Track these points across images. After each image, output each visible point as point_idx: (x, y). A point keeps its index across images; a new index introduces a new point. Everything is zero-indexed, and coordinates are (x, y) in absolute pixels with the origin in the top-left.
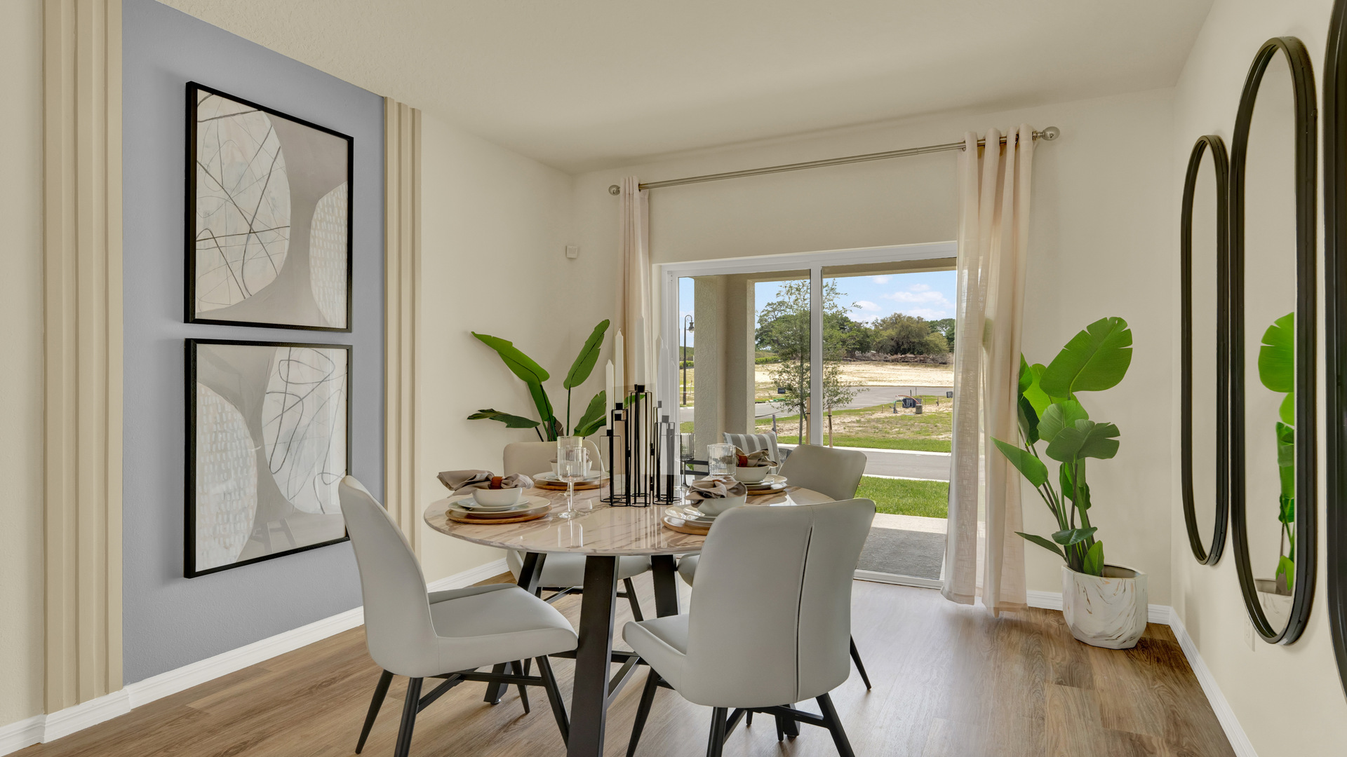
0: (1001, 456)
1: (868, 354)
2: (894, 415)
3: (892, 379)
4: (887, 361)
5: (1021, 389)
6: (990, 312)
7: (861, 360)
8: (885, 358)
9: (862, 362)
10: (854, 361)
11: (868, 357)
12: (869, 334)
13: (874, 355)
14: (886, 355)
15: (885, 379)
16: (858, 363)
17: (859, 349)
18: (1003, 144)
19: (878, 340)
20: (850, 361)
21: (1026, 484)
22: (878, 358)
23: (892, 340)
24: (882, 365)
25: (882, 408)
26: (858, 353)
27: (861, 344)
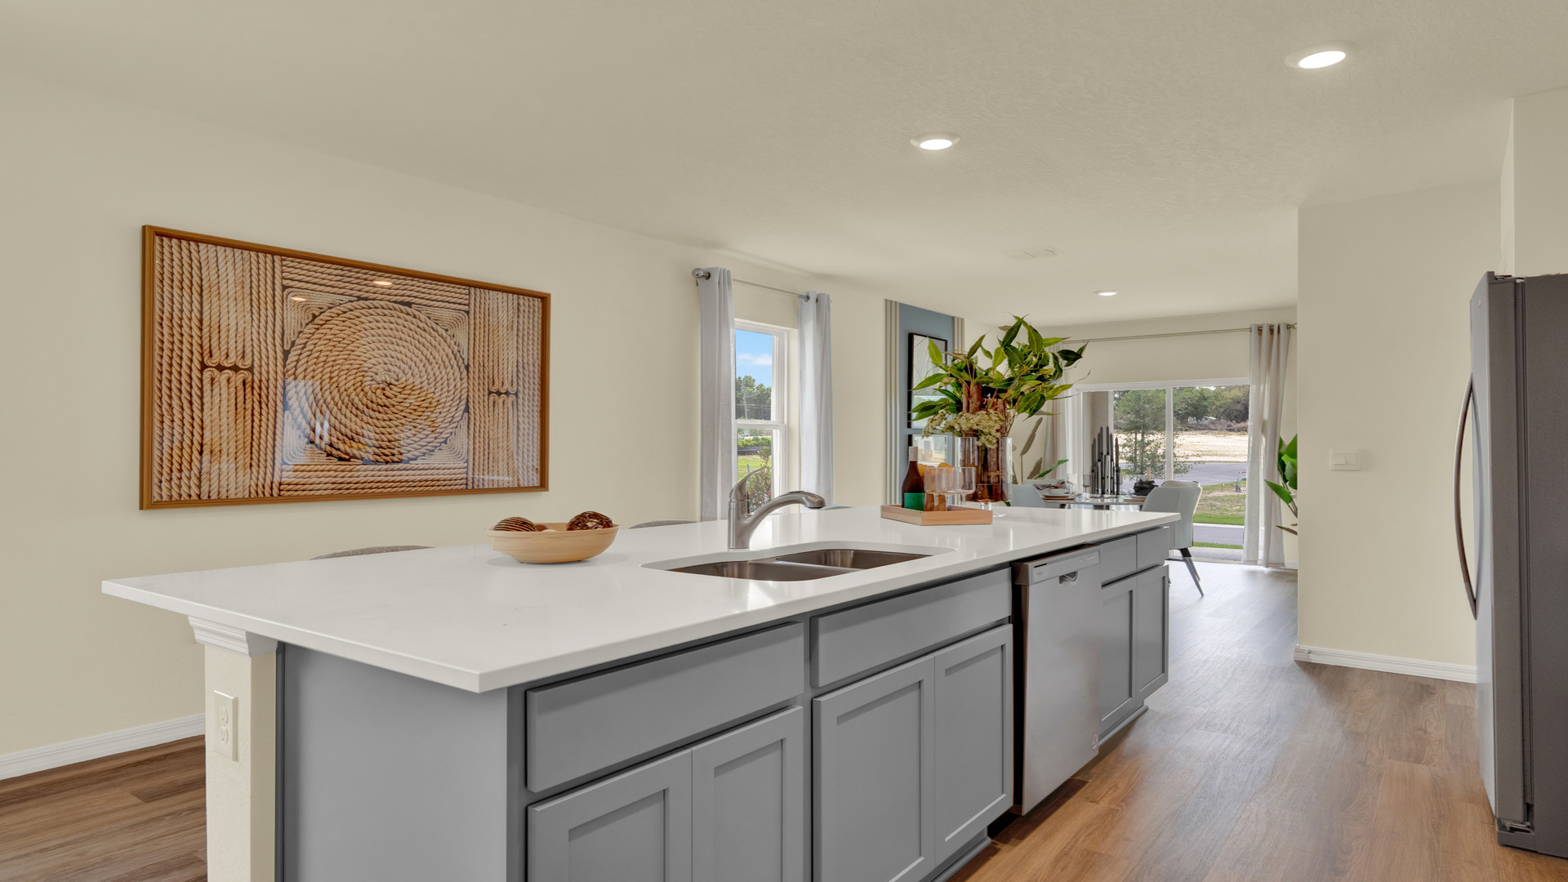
0: (1269, 489)
1: (1204, 422)
2: (1236, 494)
3: (1238, 454)
4: (1230, 430)
5: (1280, 456)
6: (1266, 416)
7: (1196, 429)
8: (1229, 426)
9: (1198, 432)
10: (1186, 430)
11: (1205, 426)
12: (1206, 395)
13: (1213, 423)
14: (1229, 423)
15: (1227, 453)
16: (1191, 433)
17: (1193, 416)
18: (1272, 331)
19: (1218, 403)
20: (1181, 430)
21: (1283, 503)
22: (1219, 427)
23: (1238, 403)
24: (1225, 434)
25: (1222, 487)
26: (1191, 420)
27: (1196, 408)
